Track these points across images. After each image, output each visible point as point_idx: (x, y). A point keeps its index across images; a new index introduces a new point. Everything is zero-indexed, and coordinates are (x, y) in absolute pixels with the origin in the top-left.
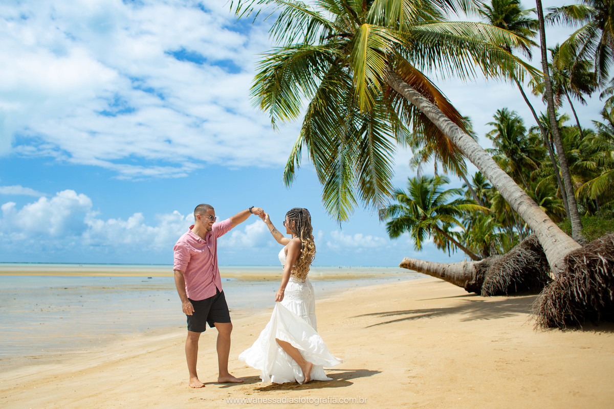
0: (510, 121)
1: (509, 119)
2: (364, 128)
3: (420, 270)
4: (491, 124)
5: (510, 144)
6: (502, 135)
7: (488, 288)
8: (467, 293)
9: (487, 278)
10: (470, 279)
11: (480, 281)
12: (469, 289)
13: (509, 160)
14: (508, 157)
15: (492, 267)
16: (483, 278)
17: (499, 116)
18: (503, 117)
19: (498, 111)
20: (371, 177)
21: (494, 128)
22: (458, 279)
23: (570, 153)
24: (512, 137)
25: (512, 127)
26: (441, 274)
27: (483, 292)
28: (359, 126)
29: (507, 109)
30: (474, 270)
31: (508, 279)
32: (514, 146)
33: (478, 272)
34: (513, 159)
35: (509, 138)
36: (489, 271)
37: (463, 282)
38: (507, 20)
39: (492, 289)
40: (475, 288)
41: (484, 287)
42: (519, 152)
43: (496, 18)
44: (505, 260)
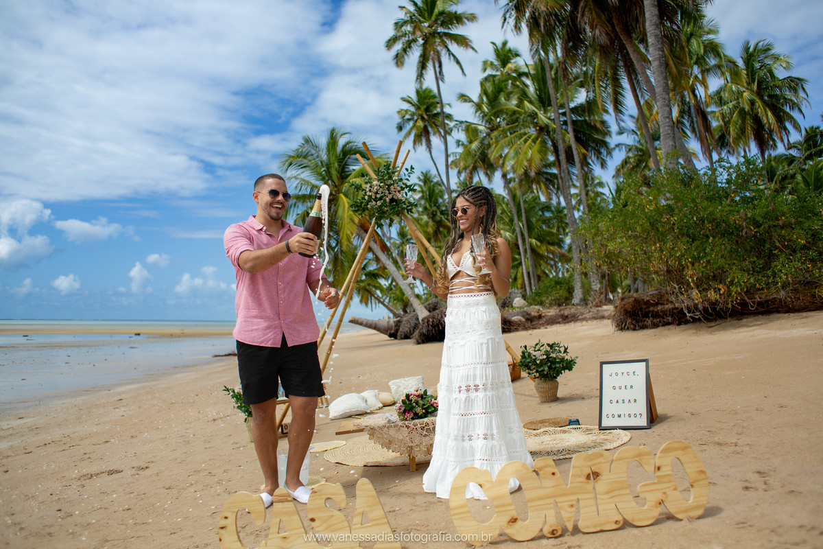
0: (432, 183)
1: (432, 181)
2: (337, 245)
3: (361, 324)
5: (431, 206)
7: (401, 335)
8: (389, 338)
9: (401, 329)
10: (391, 329)
11: (397, 331)
12: (391, 336)
13: (431, 223)
14: (429, 218)
15: (404, 322)
16: (399, 329)
17: (422, 178)
18: (426, 179)
19: (422, 173)
22: (384, 330)
24: (433, 200)
25: (434, 191)
27: (398, 337)
28: (334, 245)
29: (429, 171)
30: (394, 325)
32: (435, 208)
33: (396, 326)
34: (434, 221)
35: (430, 201)
36: (402, 325)
37: (387, 331)
38: (427, 110)
39: (403, 335)
40: (393, 335)
41: (399, 334)
42: (439, 214)
43: (418, 108)
44: (411, 319)
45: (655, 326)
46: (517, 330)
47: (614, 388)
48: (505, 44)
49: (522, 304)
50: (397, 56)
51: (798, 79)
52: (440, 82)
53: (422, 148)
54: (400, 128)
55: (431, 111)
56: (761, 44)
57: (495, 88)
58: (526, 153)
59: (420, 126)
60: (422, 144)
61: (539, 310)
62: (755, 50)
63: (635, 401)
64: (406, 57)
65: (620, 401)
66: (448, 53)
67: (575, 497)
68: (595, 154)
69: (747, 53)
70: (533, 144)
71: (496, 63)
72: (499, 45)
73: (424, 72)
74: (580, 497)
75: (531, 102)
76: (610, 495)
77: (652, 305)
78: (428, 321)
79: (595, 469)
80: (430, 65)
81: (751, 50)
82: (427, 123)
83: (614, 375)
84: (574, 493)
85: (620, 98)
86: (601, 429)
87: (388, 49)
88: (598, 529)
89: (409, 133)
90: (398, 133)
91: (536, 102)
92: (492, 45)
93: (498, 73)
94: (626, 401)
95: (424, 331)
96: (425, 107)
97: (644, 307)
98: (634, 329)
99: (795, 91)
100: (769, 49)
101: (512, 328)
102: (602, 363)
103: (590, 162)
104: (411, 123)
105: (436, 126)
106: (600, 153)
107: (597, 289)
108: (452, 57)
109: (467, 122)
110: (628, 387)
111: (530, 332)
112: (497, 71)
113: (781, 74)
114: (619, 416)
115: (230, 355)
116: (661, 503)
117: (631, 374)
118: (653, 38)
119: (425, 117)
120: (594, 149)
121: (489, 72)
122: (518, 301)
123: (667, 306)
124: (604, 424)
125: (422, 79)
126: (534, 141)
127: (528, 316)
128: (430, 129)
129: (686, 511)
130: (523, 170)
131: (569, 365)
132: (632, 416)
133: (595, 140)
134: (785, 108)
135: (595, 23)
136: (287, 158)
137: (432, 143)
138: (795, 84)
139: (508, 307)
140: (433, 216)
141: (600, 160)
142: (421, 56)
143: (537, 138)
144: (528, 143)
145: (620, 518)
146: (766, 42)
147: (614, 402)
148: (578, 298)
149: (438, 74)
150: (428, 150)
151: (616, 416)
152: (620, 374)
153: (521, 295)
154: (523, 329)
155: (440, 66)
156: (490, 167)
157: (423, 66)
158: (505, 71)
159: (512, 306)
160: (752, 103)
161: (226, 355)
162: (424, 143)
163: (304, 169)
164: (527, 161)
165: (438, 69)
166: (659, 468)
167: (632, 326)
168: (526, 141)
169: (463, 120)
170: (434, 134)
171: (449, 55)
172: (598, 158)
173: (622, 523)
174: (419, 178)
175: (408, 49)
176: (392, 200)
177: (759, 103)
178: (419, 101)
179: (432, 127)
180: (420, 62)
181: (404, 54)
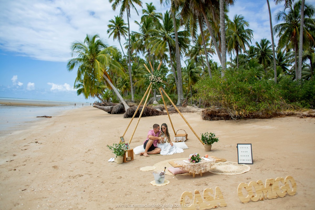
3: (98, 108)
7: (113, 112)
8: (108, 113)
9: (113, 110)
10: (109, 110)
11: (111, 111)
12: (109, 112)
15: (114, 108)
16: (112, 110)
23: (134, 70)
26: (102, 109)
27: (111, 113)
30: (110, 108)
31: (117, 111)
33: (111, 109)
37: (107, 111)
39: (114, 113)
40: (110, 112)
41: (112, 112)
43: (116, 25)
44: (117, 107)
45: (218, 120)
46: (161, 115)
47: (242, 152)
48: (151, 4)
49: (157, 103)
50: (113, 5)
51: (251, 30)
52: (129, 17)
53: (117, 39)
54: (108, 32)
55: (120, 26)
56: (240, 16)
57: (148, 21)
58: (159, 48)
59: (116, 32)
61: (163, 106)
62: (238, 18)
63: (248, 156)
64: (116, 6)
65: (244, 156)
66: (132, 6)
67: (267, 190)
68: (183, 50)
69: (236, 19)
70: (162, 44)
71: (147, 11)
72: (149, 4)
73: (123, 12)
74: (268, 190)
75: (162, 29)
76: (275, 189)
77: (217, 113)
78: (130, 110)
79: (271, 183)
80: (126, 10)
81: (237, 18)
82: (119, 31)
83: (241, 148)
84: (267, 189)
85: (196, 32)
86: (239, 164)
87: (110, 2)
88: (272, 198)
89: (111, 34)
91: (165, 29)
92: (146, 4)
93: (148, 15)
94: (246, 156)
95: (128, 114)
96: (119, 24)
97: (214, 113)
98: (210, 120)
99: (249, 34)
100: (242, 19)
101: (159, 114)
102: (238, 144)
103: (182, 52)
104: (113, 30)
105: (123, 32)
106: (185, 50)
107: (183, 99)
108: (134, 8)
109: (136, 32)
110: (246, 152)
111: (165, 115)
112: (148, 14)
113: (246, 28)
114: (244, 160)
115: (43, 117)
116: (286, 191)
117: (247, 148)
118: (222, 21)
119: (119, 28)
120: (184, 48)
121: (145, 14)
122: (155, 102)
123: (222, 114)
124: (239, 163)
125: (122, 15)
126: (163, 43)
127: (161, 109)
128: (120, 33)
129: (292, 193)
130: (158, 54)
131: (216, 140)
132: (248, 160)
133: (184, 45)
134: (246, 39)
135: (196, 8)
136: (74, 44)
138: (250, 32)
139: (151, 104)
141: (185, 52)
142: (122, 6)
143: (164, 42)
144: (160, 44)
145: (277, 195)
146: (242, 16)
147: (242, 156)
148: (179, 103)
149: (128, 14)
150: (119, 40)
151: (243, 160)
152: (243, 148)
153: (156, 100)
154: (163, 115)
155: (129, 11)
157: (123, 9)
158: (151, 14)
159: (153, 104)
160: (235, 37)
161: (42, 117)
163: (81, 49)
164: (160, 51)
165: (128, 12)
166: (286, 183)
167: (210, 119)
168: (159, 43)
170: (122, 35)
171: (133, 7)
172: (184, 51)
173: (277, 197)
175: (118, 3)
176: (158, 82)
177: (238, 37)
178: (116, 22)
179: (121, 32)
180: (122, 8)
181: (115, 4)
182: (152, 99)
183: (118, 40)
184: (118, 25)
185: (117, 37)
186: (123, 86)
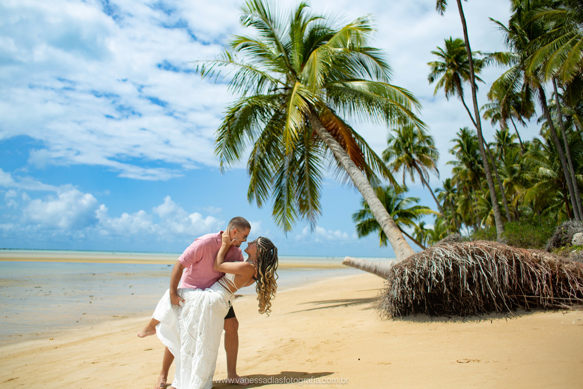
0: (470, 138)
1: (470, 136)
4: (454, 140)
5: (469, 157)
6: (462, 150)
13: (469, 171)
14: (468, 168)
17: (461, 134)
18: (465, 134)
19: (461, 129)
20: (307, 197)
21: (457, 143)
23: (512, 167)
24: (471, 151)
25: (471, 143)
29: (467, 128)
32: (472, 158)
34: (472, 170)
35: (468, 153)
38: (457, 59)
42: (476, 164)
43: (449, 58)
54: (432, 80)
59: (450, 74)
60: (454, 94)
82: (456, 70)
89: (441, 84)
90: (430, 84)
96: (455, 55)
104: (442, 74)
128: (461, 77)
137: (463, 91)
140: (470, 165)
150: (460, 97)
156: (524, 110)
159: (571, 244)
162: (456, 93)
169: (493, 52)
170: (465, 80)
174: (458, 134)
179: (463, 74)
182: (567, 226)
183: (458, 98)
184: (452, 57)
185: (456, 88)
186: (490, 213)
